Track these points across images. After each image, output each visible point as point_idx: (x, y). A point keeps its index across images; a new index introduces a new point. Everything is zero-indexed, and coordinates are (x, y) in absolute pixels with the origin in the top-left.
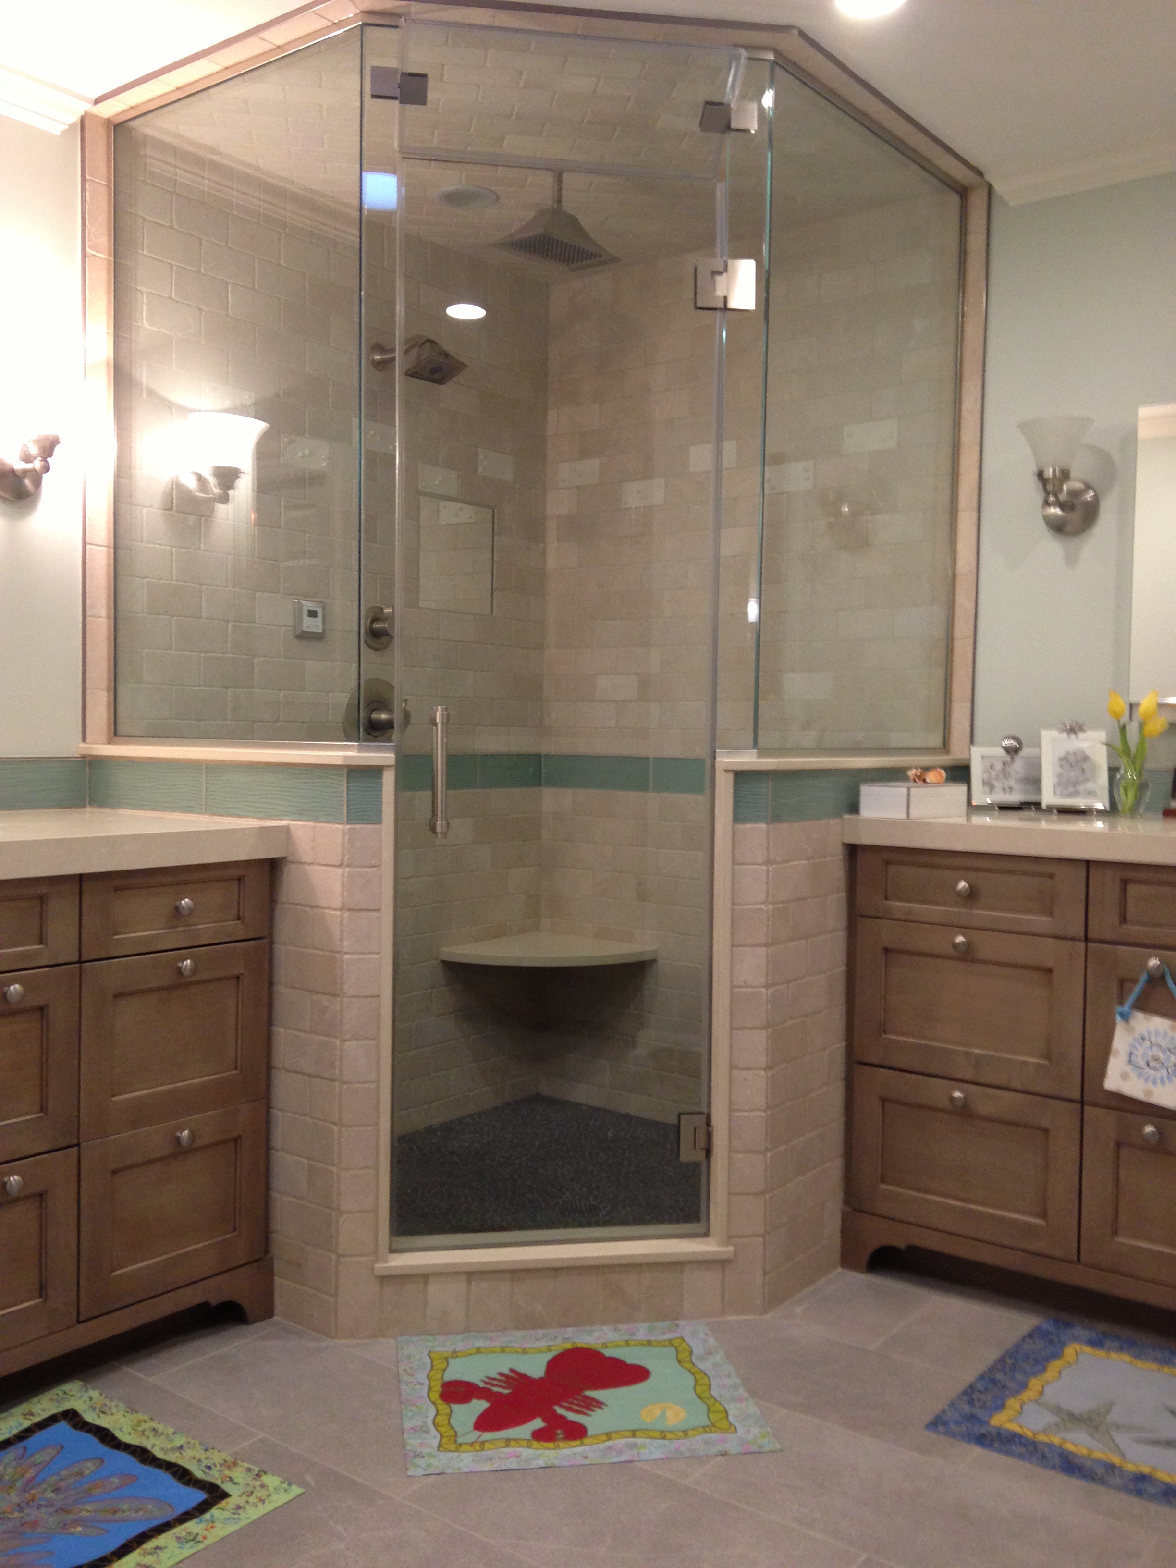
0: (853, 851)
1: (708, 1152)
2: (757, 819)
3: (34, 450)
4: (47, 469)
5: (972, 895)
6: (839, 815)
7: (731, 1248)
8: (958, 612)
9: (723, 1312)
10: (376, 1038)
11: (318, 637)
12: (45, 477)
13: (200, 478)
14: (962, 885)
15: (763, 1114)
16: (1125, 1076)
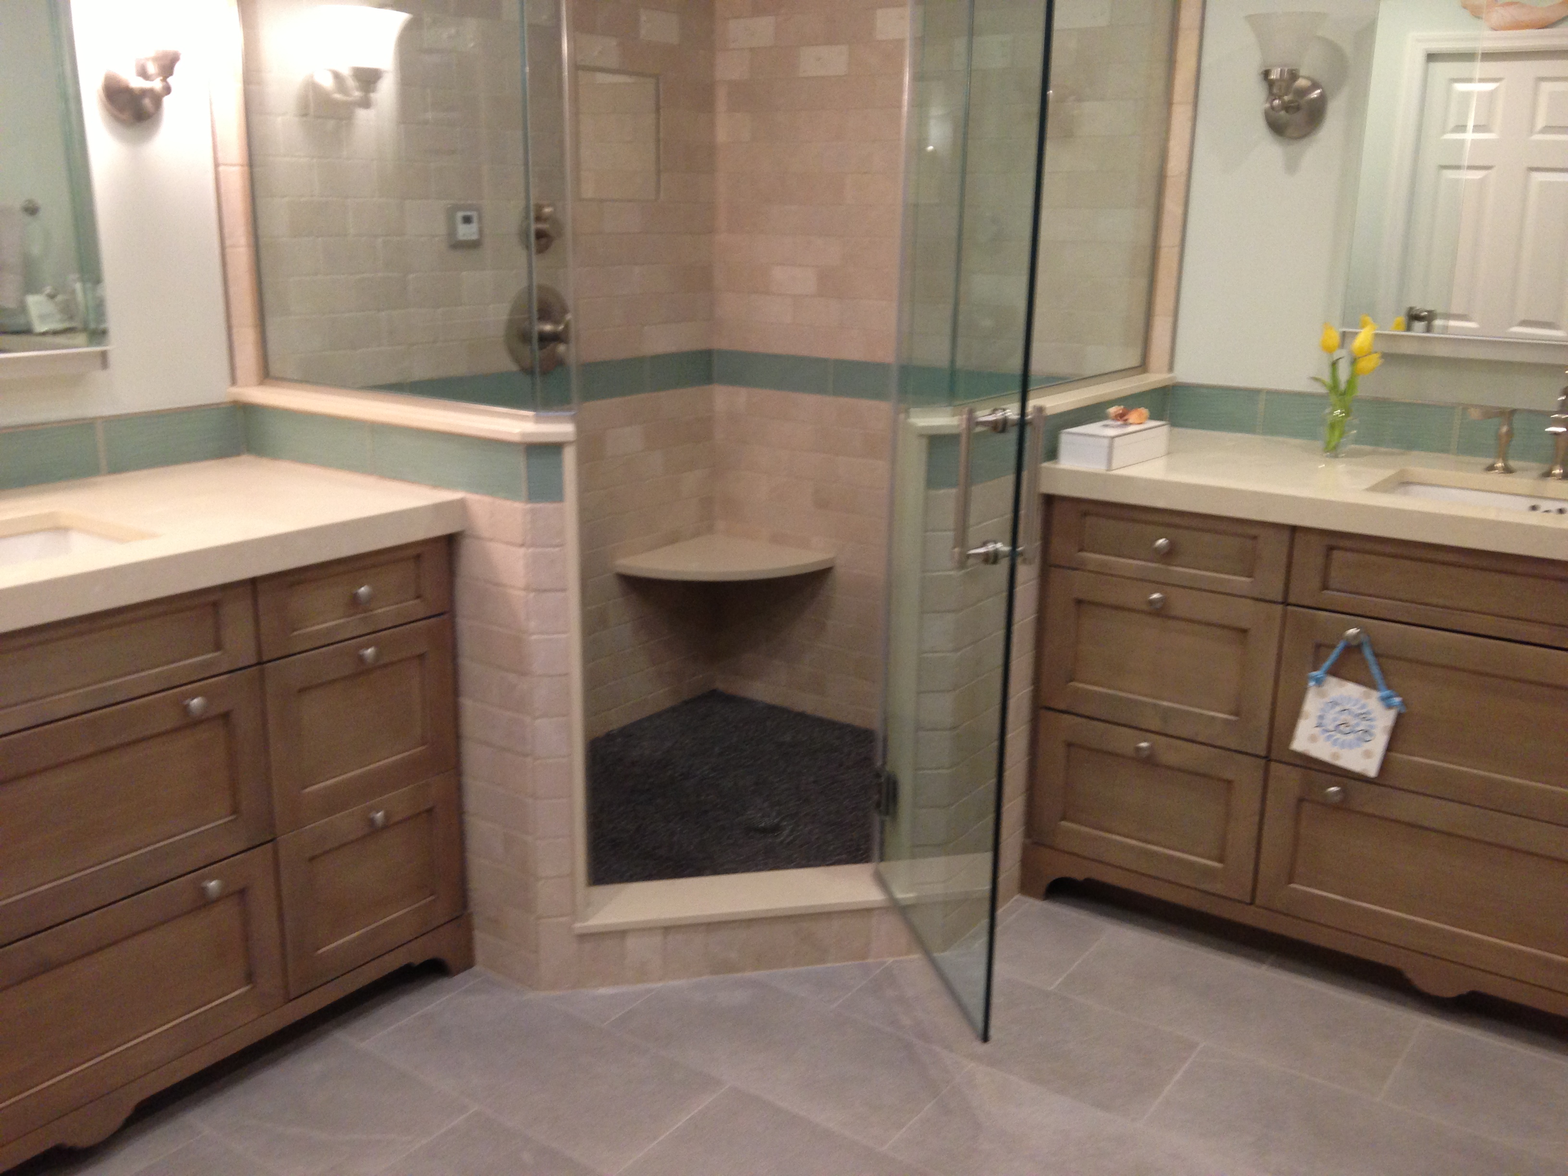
0: (1049, 501)
3: (152, 69)
4: (168, 90)
5: (1171, 552)
7: (915, 895)
8: (1166, 219)
10: (568, 715)
11: (474, 245)
12: (166, 100)
13: (337, 76)
14: (1161, 541)
16: (1313, 738)
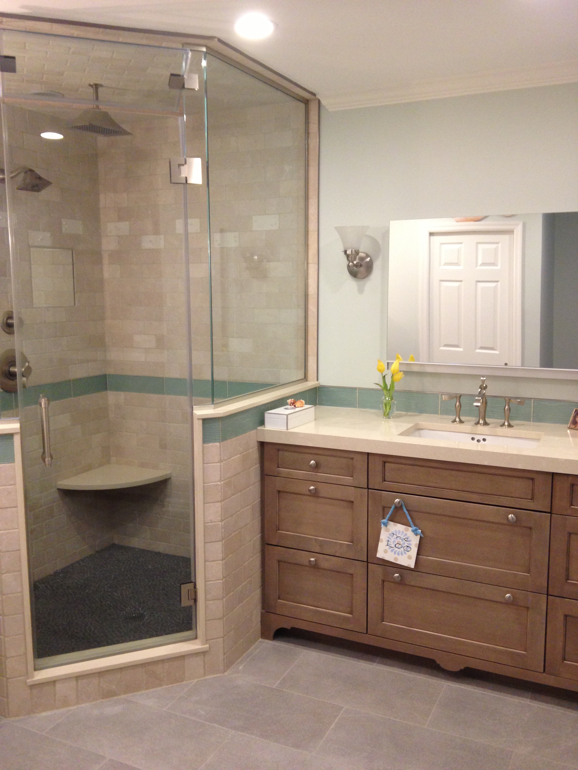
0: (262, 445)
1: (195, 600)
2: (214, 441)
5: (317, 467)
6: (256, 428)
7: (208, 646)
8: (310, 313)
9: (205, 675)
10: (20, 571)
14: (312, 462)
15: (221, 581)
16: (386, 551)
